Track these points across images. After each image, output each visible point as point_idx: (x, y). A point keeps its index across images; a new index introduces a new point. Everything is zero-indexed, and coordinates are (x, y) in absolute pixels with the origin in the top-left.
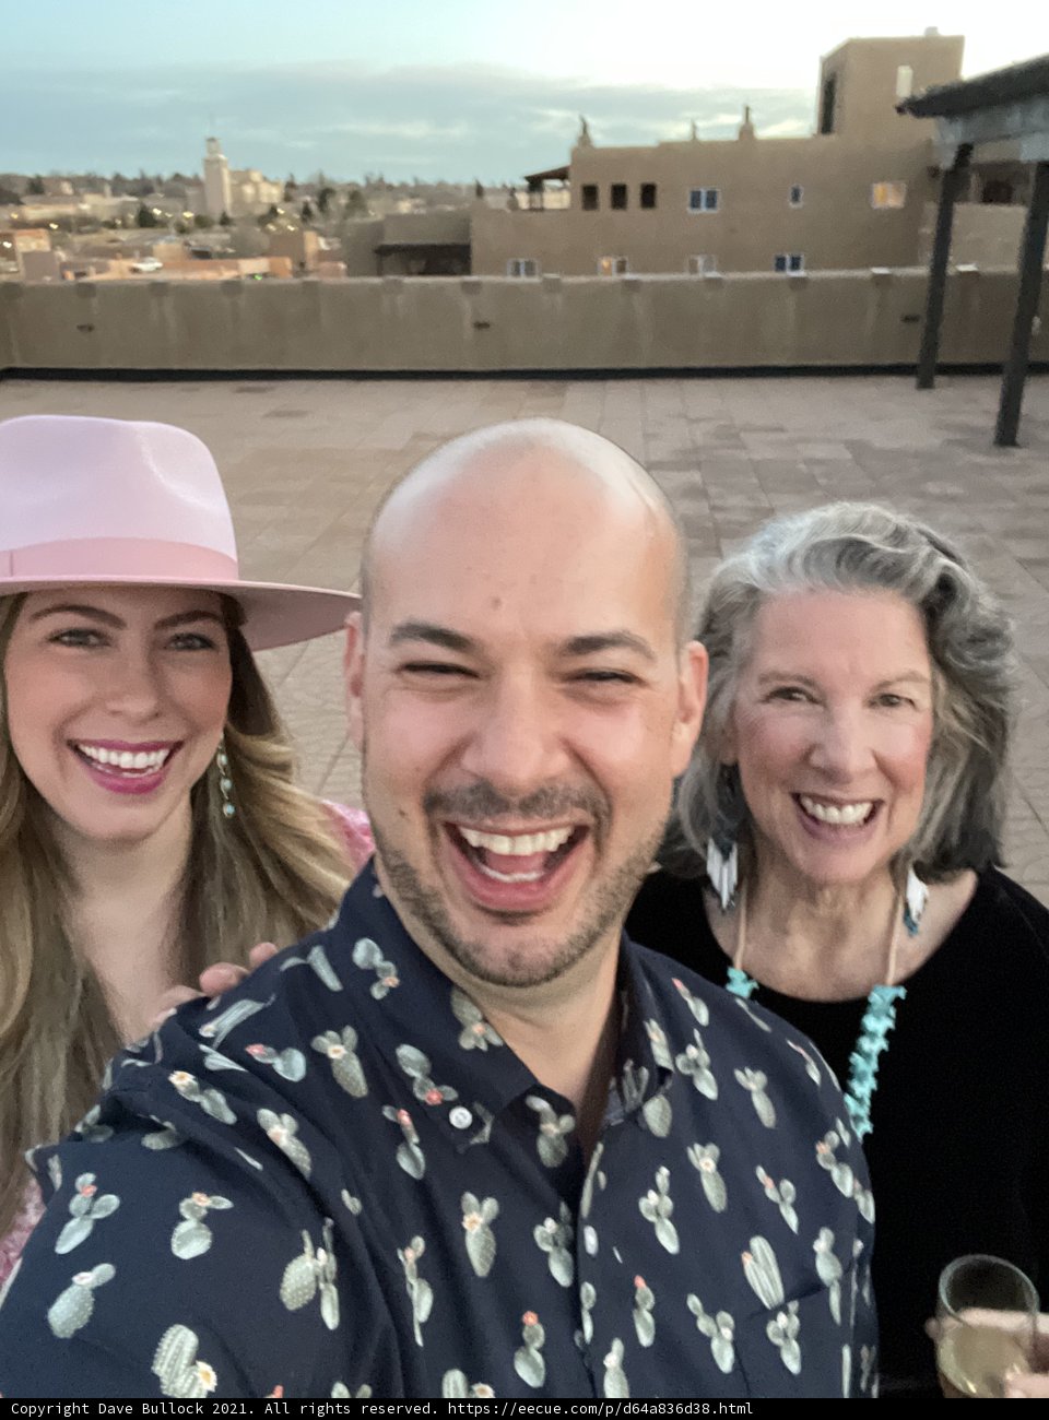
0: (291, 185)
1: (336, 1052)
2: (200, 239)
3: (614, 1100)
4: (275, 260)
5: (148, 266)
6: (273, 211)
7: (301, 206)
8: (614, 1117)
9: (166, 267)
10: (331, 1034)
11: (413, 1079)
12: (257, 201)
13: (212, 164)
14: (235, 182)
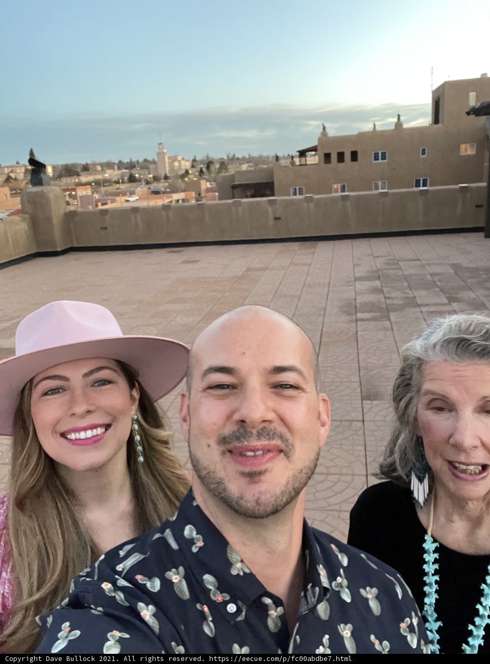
0: (194, 161)
1: (176, 579)
2: (155, 186)
3: (303, 601)
4: (187, 193)
5: (133, 199)
6: (187, 172)
7: (199, 169)
8: (304, 610)
9: (140, 199)
10: (174, 570)
11: (211, 590)
12: (180, 168)
13: (161, 154)
14: (170, 161)
